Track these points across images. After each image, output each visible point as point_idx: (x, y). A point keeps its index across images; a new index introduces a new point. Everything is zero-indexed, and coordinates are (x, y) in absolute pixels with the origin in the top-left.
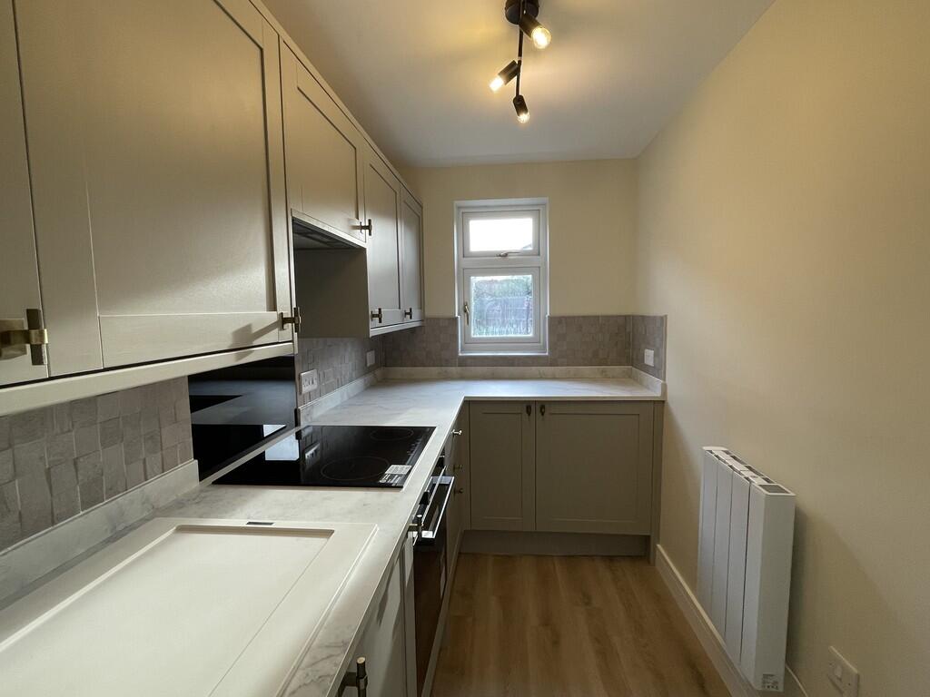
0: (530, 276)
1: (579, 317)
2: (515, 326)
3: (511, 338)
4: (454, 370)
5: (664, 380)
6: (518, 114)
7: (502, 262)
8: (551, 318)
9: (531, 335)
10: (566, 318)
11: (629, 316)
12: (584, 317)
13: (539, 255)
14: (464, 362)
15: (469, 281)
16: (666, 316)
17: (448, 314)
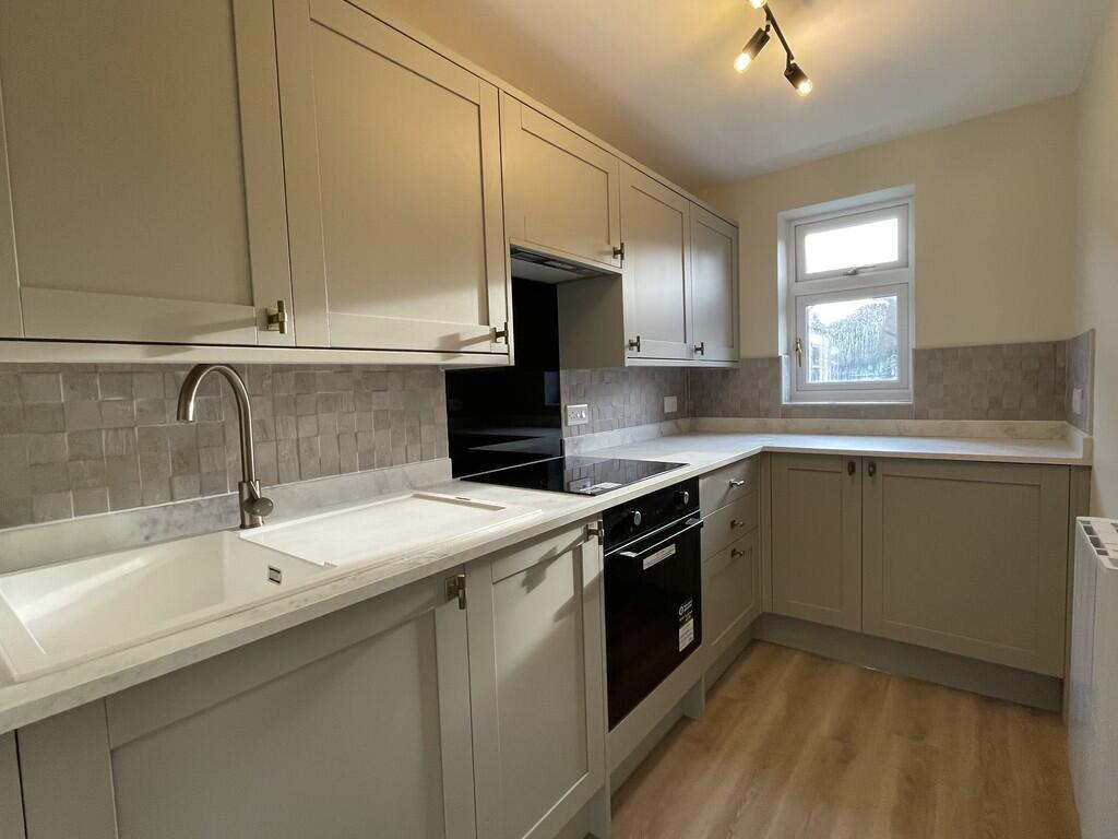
0: (895, 298)
1: (965, 348)
2: (870, 367)
3: (865, 383)
4: (774, 422)
5: (1091, 433)
6: (796, 87)
7: (851, 283)
8: (917, 353)
9: (895, 379)
10: (943, 350)
11: (1059, 342)
12: (973, 347)
13: (907, 266)
14: (787, 413)
15: (804, 314)
16: (1093, 331)
17: (765, 352)
